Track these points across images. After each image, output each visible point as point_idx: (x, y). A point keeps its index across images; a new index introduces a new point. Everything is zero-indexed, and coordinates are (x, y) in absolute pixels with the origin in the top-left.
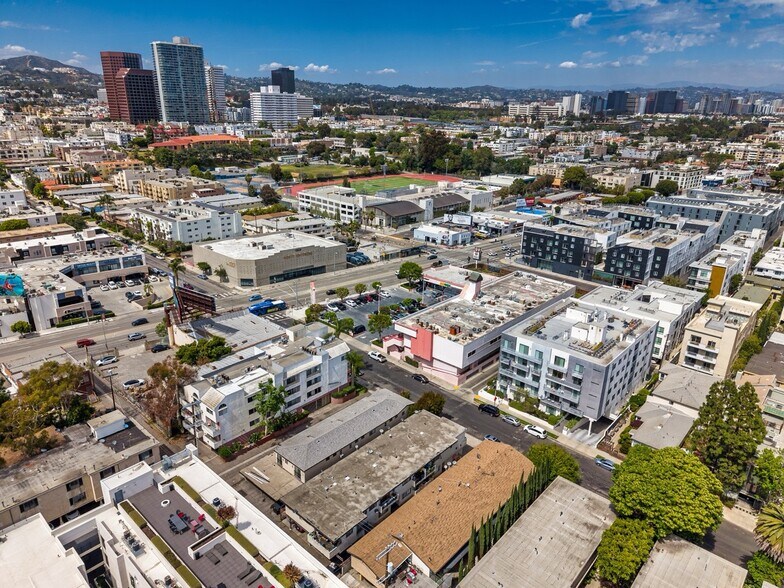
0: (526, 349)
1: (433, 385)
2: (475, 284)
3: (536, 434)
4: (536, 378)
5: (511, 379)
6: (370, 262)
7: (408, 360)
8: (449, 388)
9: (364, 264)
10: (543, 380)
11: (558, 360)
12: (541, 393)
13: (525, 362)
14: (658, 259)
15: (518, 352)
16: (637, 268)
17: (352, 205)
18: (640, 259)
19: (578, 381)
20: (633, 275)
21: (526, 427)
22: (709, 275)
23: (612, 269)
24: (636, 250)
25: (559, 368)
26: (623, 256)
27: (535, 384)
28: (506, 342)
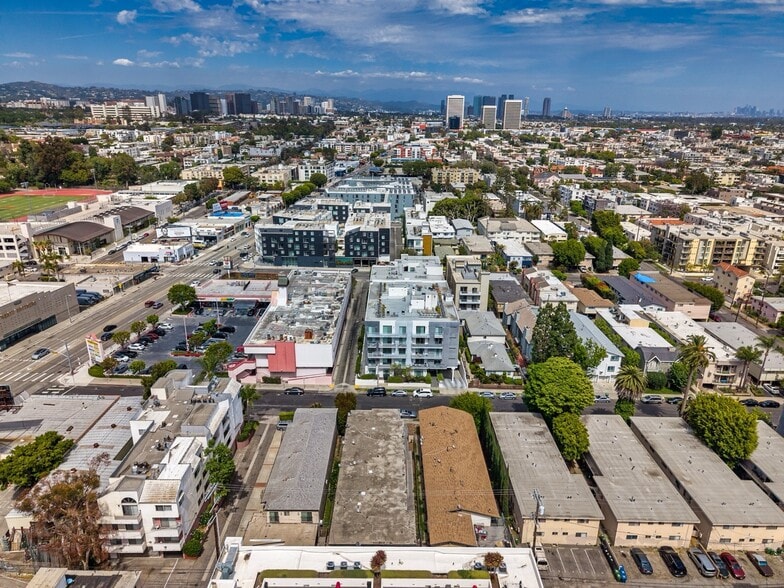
0: (389, 329)
1: (309, 392)
2: (285, 289)
3: (426, 395)
4: (402, 351)
5: (378, 360)
6: (103, 299)
7: (266, 380)
8: (328, 389)
9: (98, 302)
10: (409, 351)
11: (419, 329)
12: (409, 363)
13: (389, 340)
14: (383, 238)
15: (382, 333)
16: (371, 248)
17: (13, 237)
18: (372, 241)
19: (439, 341)
20: (369, 255)
21: (415, 393)
22: (422, 242)
23: (351, 253)
24: (368, 233)
25: (422, 335)
26: (358, 241)
27: (402, 356)
28: (370, 329)
